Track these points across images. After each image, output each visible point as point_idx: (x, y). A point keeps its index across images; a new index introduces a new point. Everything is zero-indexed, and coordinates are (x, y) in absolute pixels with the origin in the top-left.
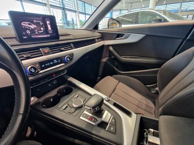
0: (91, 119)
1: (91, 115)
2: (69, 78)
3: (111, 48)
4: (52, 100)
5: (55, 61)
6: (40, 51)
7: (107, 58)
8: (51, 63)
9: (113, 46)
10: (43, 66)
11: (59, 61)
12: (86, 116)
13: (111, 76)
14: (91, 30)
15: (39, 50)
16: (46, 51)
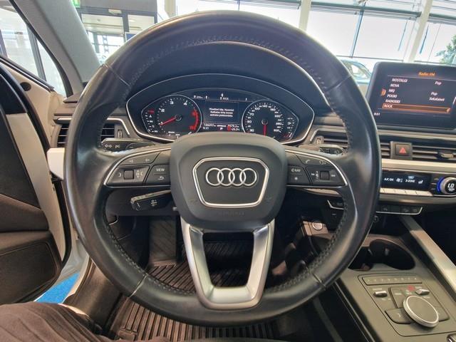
2: (416, 229)
5: (411, 180)
6: (389, 147)
8: (398, 180)
11: (421, 182)
15: (388, 144)
16: (403, 151)
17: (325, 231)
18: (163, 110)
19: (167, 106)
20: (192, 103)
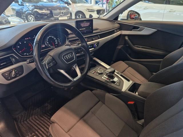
0: (108, 79)
1: (107, 77)
3: (127, 38)
7: (122, 45)
9: (129, 36)
12: (105, 78)
13: (123, 61)
14: (112, 21)
20: (27, 41)
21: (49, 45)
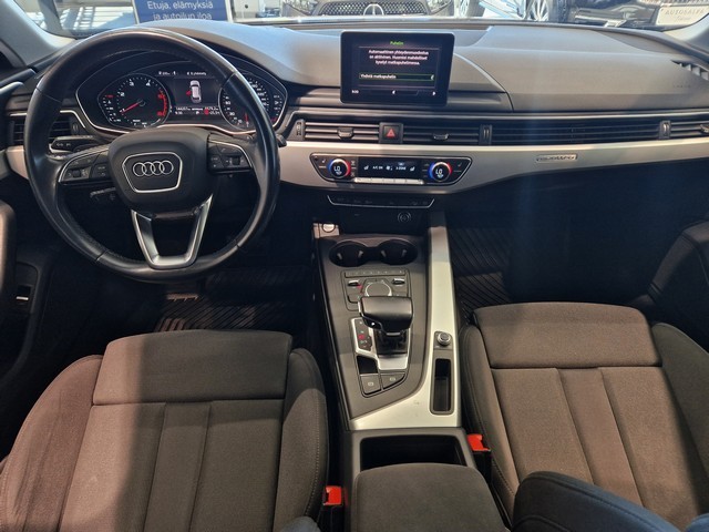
1: (371, 332)
2: (436, 226)
4: (361, 253)
5: (401, 167)
6: (378, 129)
8: (388, 168)
10: (366, 168)
11: (412, 169)
12: (361, 327)
15: (377, 126)
16: (391, 133)
17: (337, 232)
18: (123, 94)
19: (127, 89)
20: (156, 83)
21: (232, 114)
